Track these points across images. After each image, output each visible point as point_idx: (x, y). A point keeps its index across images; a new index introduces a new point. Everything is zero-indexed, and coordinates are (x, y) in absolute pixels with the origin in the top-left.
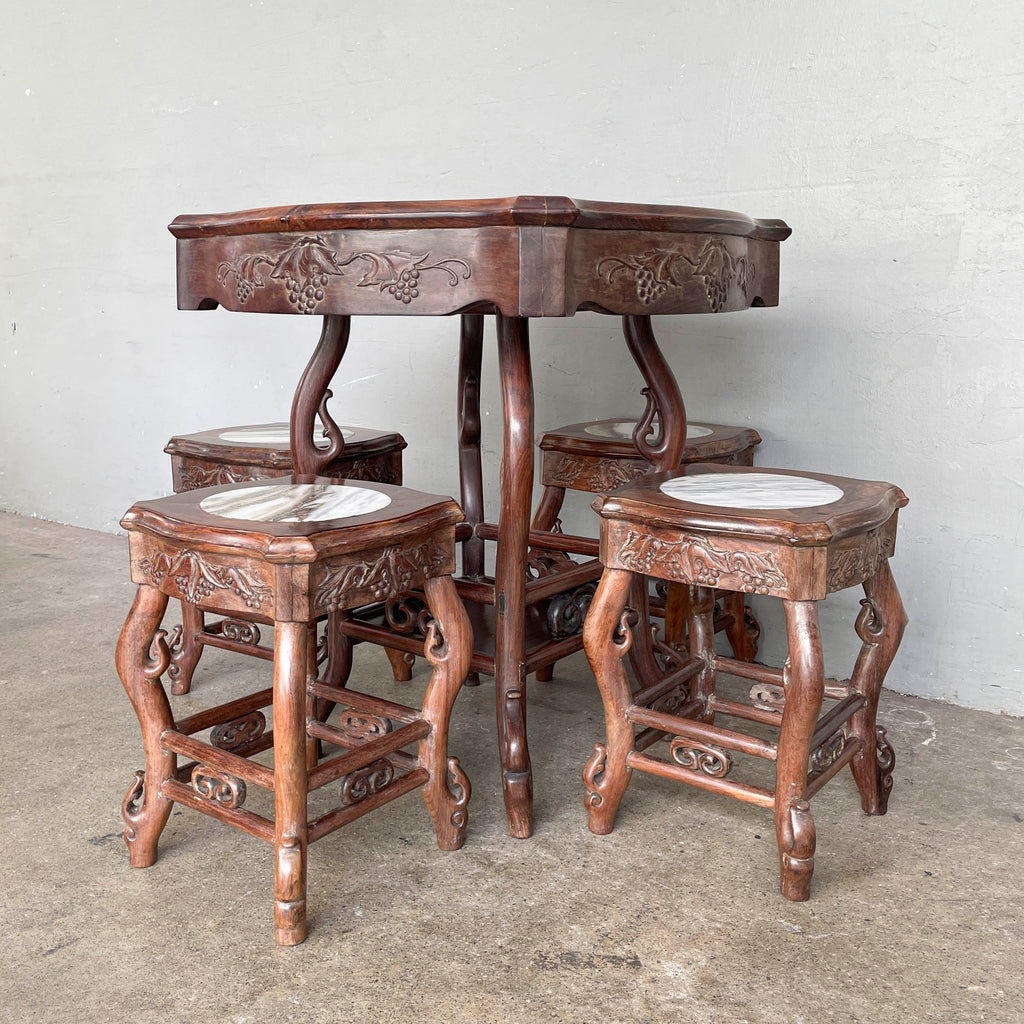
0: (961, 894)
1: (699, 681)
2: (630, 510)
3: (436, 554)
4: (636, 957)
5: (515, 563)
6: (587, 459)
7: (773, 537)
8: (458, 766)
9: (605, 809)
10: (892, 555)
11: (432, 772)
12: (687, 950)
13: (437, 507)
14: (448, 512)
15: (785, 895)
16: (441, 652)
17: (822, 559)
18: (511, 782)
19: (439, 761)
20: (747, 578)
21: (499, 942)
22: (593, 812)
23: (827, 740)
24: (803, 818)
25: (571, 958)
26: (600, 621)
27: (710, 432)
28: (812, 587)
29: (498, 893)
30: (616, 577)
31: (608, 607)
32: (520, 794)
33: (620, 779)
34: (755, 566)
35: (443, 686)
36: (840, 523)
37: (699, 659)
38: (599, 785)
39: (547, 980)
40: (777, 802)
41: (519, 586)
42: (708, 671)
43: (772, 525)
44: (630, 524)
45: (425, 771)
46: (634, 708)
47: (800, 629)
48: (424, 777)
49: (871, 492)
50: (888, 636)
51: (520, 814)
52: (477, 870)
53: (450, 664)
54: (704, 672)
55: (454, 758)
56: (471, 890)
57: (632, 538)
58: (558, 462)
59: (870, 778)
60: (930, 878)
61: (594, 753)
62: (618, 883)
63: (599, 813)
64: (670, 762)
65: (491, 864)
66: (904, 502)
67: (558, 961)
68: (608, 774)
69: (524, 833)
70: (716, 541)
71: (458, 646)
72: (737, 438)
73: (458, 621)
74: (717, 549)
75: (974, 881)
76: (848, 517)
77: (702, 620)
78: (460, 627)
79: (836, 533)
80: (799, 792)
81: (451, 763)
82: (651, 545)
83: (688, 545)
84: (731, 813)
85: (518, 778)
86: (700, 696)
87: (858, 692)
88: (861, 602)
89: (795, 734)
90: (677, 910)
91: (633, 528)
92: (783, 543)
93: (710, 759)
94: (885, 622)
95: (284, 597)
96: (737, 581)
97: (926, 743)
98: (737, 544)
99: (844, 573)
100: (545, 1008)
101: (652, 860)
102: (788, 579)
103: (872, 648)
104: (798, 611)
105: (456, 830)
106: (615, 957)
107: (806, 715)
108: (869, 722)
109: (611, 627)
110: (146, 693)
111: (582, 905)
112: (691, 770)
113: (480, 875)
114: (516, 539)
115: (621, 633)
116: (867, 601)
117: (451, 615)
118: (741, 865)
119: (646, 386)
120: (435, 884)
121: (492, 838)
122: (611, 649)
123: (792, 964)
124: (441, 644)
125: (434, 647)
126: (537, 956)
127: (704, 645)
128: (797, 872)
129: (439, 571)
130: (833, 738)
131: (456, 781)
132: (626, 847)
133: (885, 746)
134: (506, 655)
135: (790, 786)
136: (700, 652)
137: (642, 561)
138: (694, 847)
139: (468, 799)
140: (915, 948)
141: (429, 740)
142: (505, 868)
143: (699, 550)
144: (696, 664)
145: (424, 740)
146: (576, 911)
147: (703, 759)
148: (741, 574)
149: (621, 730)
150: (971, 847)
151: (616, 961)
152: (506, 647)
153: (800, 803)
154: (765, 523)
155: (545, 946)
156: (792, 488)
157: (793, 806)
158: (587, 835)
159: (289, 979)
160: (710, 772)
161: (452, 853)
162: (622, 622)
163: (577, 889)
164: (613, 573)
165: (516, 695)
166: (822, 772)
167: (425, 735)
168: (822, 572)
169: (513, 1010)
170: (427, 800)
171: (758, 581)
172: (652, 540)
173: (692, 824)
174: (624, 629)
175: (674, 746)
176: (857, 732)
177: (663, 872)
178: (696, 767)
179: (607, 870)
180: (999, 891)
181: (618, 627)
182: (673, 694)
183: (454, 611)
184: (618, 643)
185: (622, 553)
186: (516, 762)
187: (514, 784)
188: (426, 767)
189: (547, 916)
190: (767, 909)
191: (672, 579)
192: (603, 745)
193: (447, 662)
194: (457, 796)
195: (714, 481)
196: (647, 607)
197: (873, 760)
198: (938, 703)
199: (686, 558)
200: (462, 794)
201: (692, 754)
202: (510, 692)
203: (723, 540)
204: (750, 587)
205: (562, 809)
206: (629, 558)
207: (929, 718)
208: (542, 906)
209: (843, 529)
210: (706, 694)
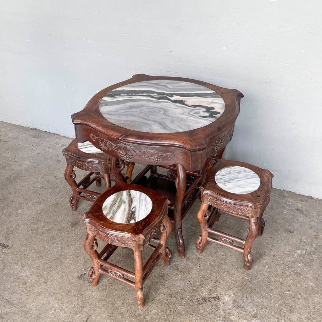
0: (282, 261)
4: (218, 296)
8: (169, 250)
9: (201, 249)
11: (163, 253)
12: (228, 292)
15: (245, 269)
16: (164, 230)
18: (180, 249)
19: (165, 250)
21: (188, 297)
24: (251, 256)
25: (205, 300)
26: (202, 214)
28: (256, 215)
29: (183, 280)
30: (206, 205)
32: (182, 251)
33: (205, 243)
34: (243, 210)
35: (165, 237)
38: (200, 245)
39: (202, 308)
40: (244, 252)
45: (161, 253)
46: (209, 229)
47: (253, 223)
48: (161, 255)
51: (182, 254)
52: (176, 272)
53: (167, 232)
56: (176, 280)
57: (211, 198)
60: (274, 257)
61: (199, 239)
62: (209, 271)
65: (178, 269)
67: (202, 301)
68: (202, 242)
69: (183, 258)
71: (169, 228)
73: (169, 223)
75: (284, 257)
80: (250, 251)
82: (216, 202)
83: (226, 204)
85: (182, 248)
90: (223, 278)
93: (228, 241)
95: (137, 247)
96: (238, 212)
100: (203, 317)
102: (251, 214)
104: (253, 220)
105: (169, 262)
106: (214, 297)
109: (204, 215)
110: (93, 254)
111: (203, 281)
112: (223, 243)
120: (168, 279)
123: (251, 292)
124: (164, 228)
126: (197, 300)
131: (168, 253)
135: (248, 250)
137: (213, 204)
140: (275, 282)
142: (182, 270)
145: (161, 248)
146: (202, 283)
147: (226, 241)
149: (206, 234)
151: (214, 298)
152: (177, 219)
155: (198, 297)
159: (145, 319)
160: (228, 244)
161: (168, 267)
163: (200, 275)
167: (161, 246)
169: (196, 319)
170: (162, 258)
171: (243, 213)
172: (216, 200)
175: (219, 238)
177: (218, 265)
179: (205, 267)
181: (206, 214)
184: (206, 217)
185: (208, 201)
186: (182, 245)
189: (196, 286)
190: (242, 274)
192: (201, 237)
193: (166, 232)
199: (226, 207)
201: (224, 240)
202: (179, 229)
204: (241, 214)
206: (210, 202)
208: (194, 283)
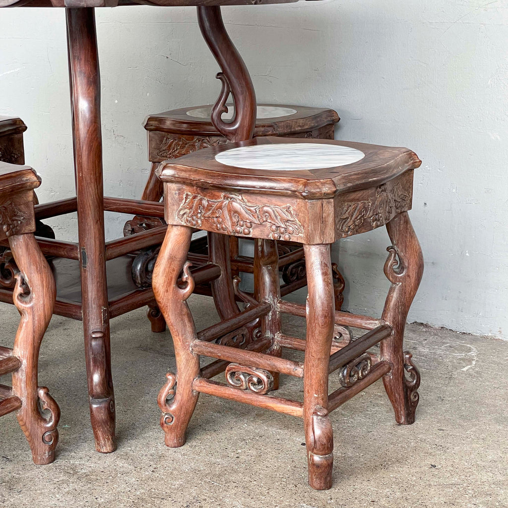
0: (455, 479)
1: (267, 322)
2: (183, 175)
3: (15, 215)
5: (92, 223)
6: (184, 138)
7: (290, 192)
8: (47, 394)
9: (176, 426)
10: (410, 208)
11: (24, 399)
13: (13, 175)
14: (25, 179)
15: (312, 485)
16: (28, 299)
17: (329, 209)
18: (94, 406)
19: (30, 391)
20: (274, 227)
22: (166, 429)
23: (350, 361)
24: (323, 422)
26: (165, 269)
27: (295, 112)
28: (323, 233)
29: (76, 494)
30: (177, 233)
31: (171, 258)
32: (101, 416)
33: (188, 401)
34: (279, 217)
35: (30, 329)
36: (347, 179)
37: (265, 303)
38: (170, 407)
40: (305, 411)
41: (97, 242)
42: (274, 313)
43: (289, 182)
44: (184, 187)
45: (17, 399)
46: (197, 342)
47: (314, 268)
48: (17, 404)
49: (387, 155)
50: (409, 276)
51: (104, 433)
52: (62, 477)
53: (35, 309)
54: (270, 314)
55: (44, 388)
56: (53, 493)
57: (186, 198)
58: (161, 141)
59: (399, 394)
60: (433, 469)
61: (166, 381)
62: (178, 483)
63: (171, 429)
64: (225, 384)
65: (76, 473)
66: (417, 164)
68: (178, 397)
69: (108, 448)
70: (249, 198)
71: (41, 294)
72: (315, 117)
73: (40, 272)
74: (250, 205)
75: (467, 470)
76: (355, 174)
77: (269, 270)
78: (42, 278)
79: (341, 187)
80: (321, 402)
81: (42, 392)
82: (200, 203)
83: (227, 202)
84: (287, 427)
85: (100, 403)
86: (269, 334)
87: (387, 323)
88: (388, 249)
89: (313, 354)
90: (221, 500)
91: (187, 190)
92: (297, 197)
93: (255, 379)
94: (406, 264)
96: (266, 231)
97: (465, 369)
98: (265, 199)
99: (354, 222)
101: (212, 464)
102: (304, 227)
103: (397, 287)
104: (313, 253)
105: (47, 448)
107: (321, 338)
108: (397, 348)
109: (174, 275)
111: (143, 500)
112: (241, 389)
113: (63, 482)
114: (90, 202)
115: (184, 280)
116: (392, 248)
117: (33, 267)
118: (283, 465)
119: (221, 72)
120: (24, 489)
121: (80, 454)
122: (175, 294)
124: (27, 292)
125: (21, 295)
127: (271, 291)
128: (318, 466)
129: (20, 230)
130: (357, 360)
131: (45, 406)
132: (192, 456)
133: (411, 367)
134: (90, 301)
135: (313, 398)
136: (267, 297)
137: (194, 218)
138: (248, 453)
139: (57, 422)
141: (20, 374)
142: (86, 476)
143: (236, 205)
144: (263, 307)
145: (16, 373)
147: (250, 380)
148: (269, 225)
149: (187, 360)
150: (474, 445)
152: (90, 294)
153: (320, 410)
154: (284, 180)
156: (324, 154)
157: (315, 413)
158: (162, 448)
160: (256, 390)
161: (44, 467)
162: (185, 270)
163: (143, 488)
164: (175, 229)
165: (98, 335)
166: (349, 387)
167: (16, 369)
168: (331, 220)
170: (21, 423)
171: (282, 230)
172: (201, 200)
173: (252, 437)
174: (186, 276)
175: (228, 371)
176: (387, 356)
177: (217, 473)
178: (244, 387)
179: (172, 473)
180: (485, 477)
181: (181, 274)
182: (240, 332)
183: (35, 263)
184: (181, 288)
185: (179, 211)
186: (98, 390)
187: (97, 408)
188: (18, 395)
190: (294, 497)
191: (217, 231)
192: (174, 374)
193: (32, 308)
194: (48, 419)
195: (264, 150)
196: (229, 263)
197: (400, 379)
198: (485, 338)
199: (226, 213)
200: (51, 417)
201: (242, 377)
202: (94, 333)
203: (254, 197)
204: (276, 235)
205: (146, 430)
206: (185, 216)
207: (475, 349)
208: (110, 502)
209: (349, 185)
210: (273, 333)
